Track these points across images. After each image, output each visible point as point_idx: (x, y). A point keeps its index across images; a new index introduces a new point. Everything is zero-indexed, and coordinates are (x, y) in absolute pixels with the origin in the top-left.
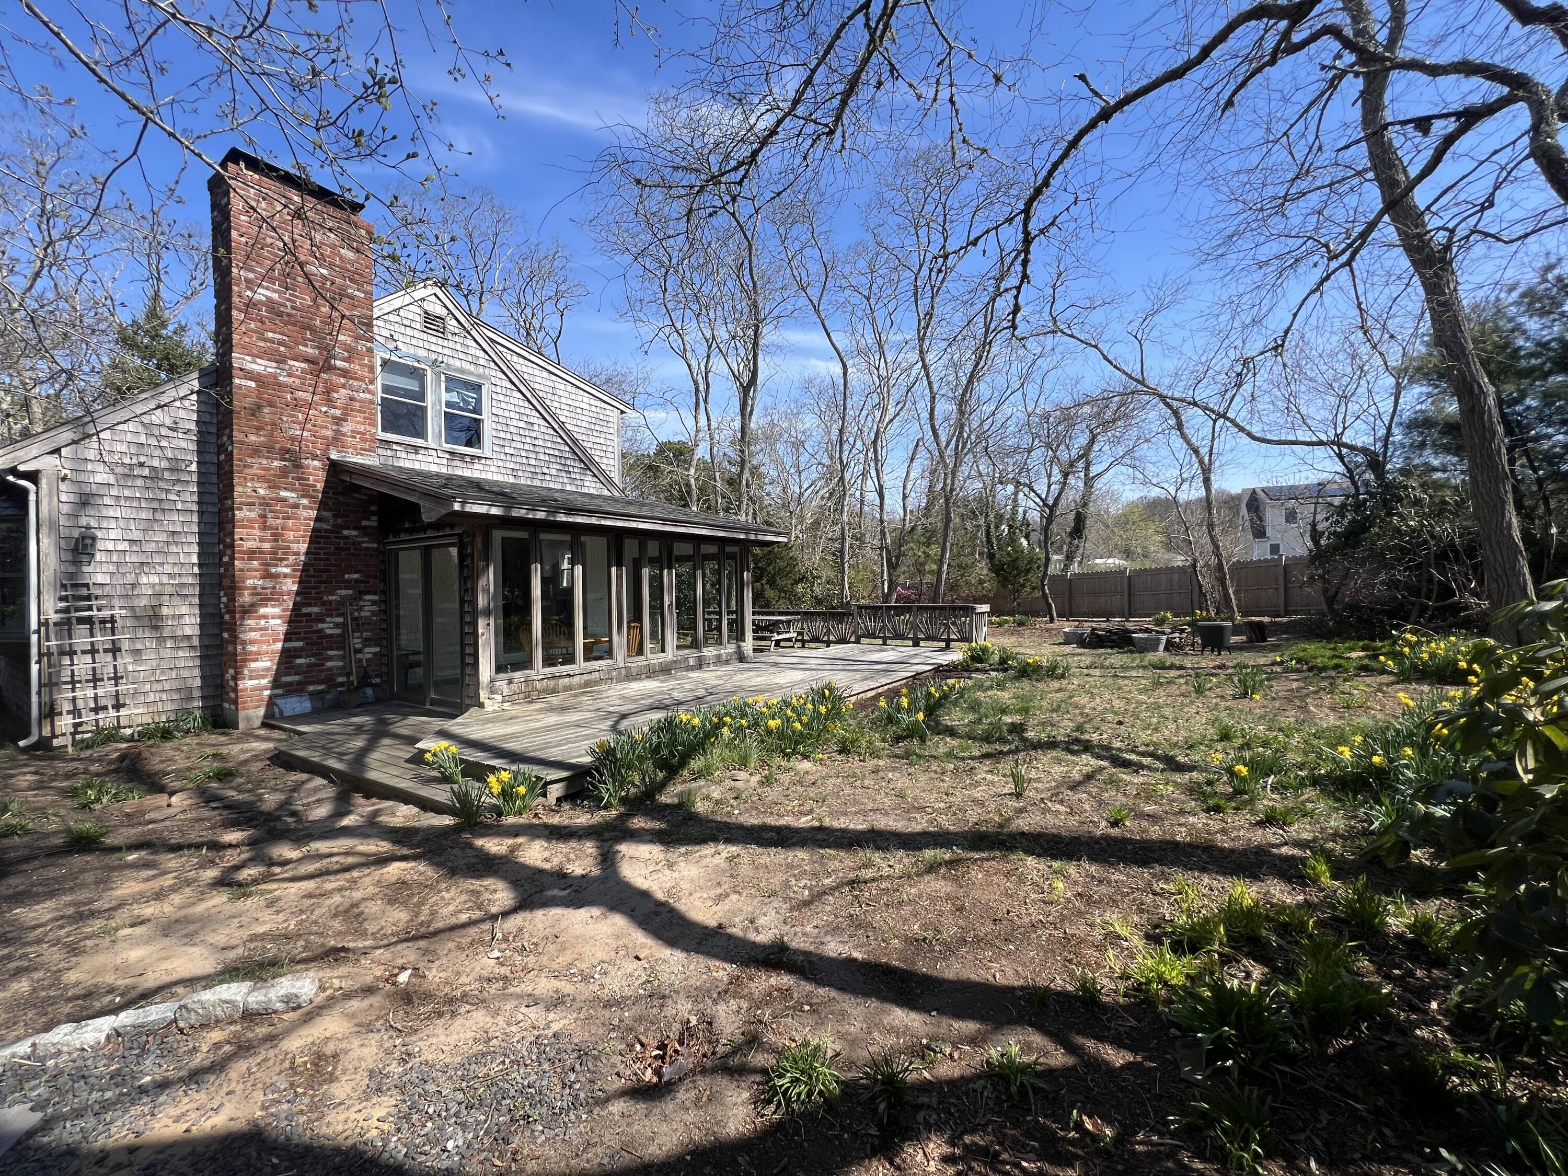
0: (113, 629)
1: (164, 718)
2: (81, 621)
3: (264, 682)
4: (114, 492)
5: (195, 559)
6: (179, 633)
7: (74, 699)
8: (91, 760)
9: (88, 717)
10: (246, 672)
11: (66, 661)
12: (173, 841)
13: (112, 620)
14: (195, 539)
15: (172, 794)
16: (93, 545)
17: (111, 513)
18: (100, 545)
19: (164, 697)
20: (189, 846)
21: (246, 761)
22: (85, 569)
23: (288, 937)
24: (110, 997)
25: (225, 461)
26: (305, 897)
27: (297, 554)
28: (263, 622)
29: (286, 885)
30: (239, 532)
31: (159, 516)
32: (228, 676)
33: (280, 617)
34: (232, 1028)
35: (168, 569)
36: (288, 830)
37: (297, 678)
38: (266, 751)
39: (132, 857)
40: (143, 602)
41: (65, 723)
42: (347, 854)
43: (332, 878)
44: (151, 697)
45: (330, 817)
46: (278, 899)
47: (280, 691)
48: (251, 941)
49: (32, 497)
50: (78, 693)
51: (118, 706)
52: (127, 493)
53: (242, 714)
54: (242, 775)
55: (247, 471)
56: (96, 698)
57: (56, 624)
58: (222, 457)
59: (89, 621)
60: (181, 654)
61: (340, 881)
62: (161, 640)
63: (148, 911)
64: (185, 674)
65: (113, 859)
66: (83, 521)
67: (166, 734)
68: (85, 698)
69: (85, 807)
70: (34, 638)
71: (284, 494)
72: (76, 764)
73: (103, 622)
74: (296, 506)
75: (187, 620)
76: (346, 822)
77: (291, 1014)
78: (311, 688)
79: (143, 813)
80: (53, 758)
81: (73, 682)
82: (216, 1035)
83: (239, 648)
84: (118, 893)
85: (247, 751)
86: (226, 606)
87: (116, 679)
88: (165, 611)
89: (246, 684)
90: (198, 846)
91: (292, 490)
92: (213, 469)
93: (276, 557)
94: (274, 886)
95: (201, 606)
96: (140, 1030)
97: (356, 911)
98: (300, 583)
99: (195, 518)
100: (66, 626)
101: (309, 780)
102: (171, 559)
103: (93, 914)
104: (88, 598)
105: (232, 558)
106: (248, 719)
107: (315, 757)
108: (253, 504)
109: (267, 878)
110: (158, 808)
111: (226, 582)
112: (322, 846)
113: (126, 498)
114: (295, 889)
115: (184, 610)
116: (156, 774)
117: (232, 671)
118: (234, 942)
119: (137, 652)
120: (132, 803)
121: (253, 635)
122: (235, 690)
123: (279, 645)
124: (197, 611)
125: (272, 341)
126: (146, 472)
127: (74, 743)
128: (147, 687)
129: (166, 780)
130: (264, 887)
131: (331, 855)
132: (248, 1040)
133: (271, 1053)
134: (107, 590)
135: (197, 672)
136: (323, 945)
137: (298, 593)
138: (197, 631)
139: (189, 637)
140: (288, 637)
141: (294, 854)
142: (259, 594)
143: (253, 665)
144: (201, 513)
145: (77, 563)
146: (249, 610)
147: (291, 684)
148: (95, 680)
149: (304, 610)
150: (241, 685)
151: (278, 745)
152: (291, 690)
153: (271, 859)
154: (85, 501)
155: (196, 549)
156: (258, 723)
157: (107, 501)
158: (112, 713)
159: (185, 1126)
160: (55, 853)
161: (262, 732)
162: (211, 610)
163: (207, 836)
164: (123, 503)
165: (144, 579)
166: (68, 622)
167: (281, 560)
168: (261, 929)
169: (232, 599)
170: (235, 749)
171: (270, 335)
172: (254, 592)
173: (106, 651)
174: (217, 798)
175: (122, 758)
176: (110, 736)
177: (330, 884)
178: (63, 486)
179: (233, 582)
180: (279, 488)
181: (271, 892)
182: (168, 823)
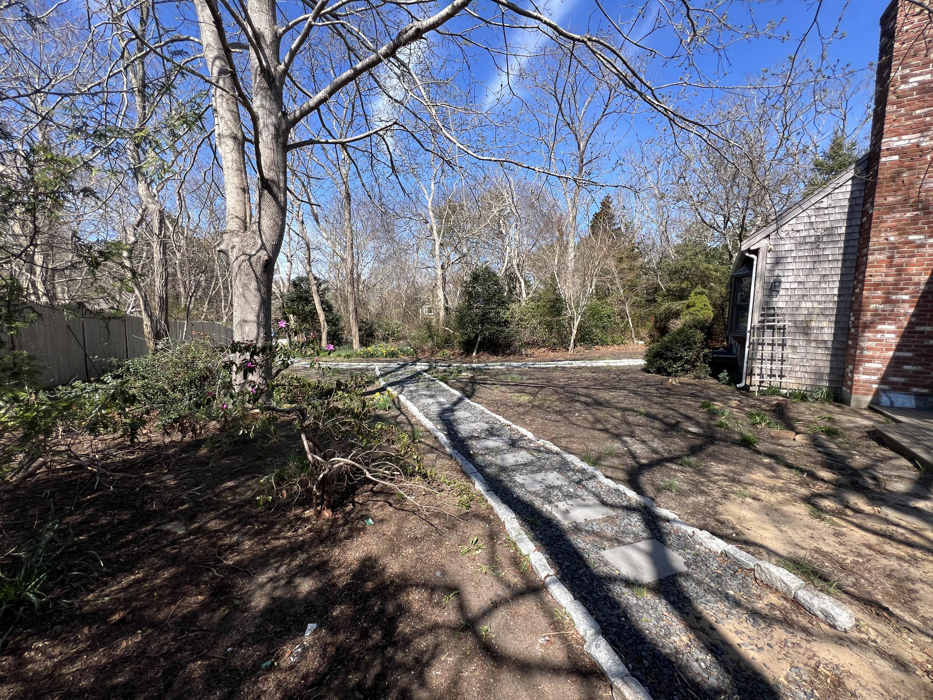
0: (784, 332)
1: (804, 388)
2: (769, 327)
3: (874, 378)
4: (793, 254)
5: (836, 292)
6: (820, 338)
7: (761, 368)
8: (764, 402)
9: (766, 379)
10: (861, 369)
11: (760, 348)
12: (789, 461)
13: (784, 328)
14: (837, 278)
15: (797, 433)
16: (779, 286)
17: (791, 267)
18: (783, 286)
19: (806, 376)
20: (797, 469)
21: (849, 429)
22: (775, 299)
23: (843, 568)
24: (731, 531)
25: (866, 222)
26: (865, 545)
27: (918, 284)
28: (879, 336)
29: (852, 528)
30: (869, 271)
31: (817, 266)
32: (848, 370)
33: (893, 332)
34: (785, 602)
35: (818, 298)
36: (868, 489)
37: (903, 380)
38: (866, 427)
39: (766, 460)
40: (801, 318)
41: (756, 379)
42: (913, 532)
43: (894, 544)
44: (799, 375)
45: (907, 494)
46: (843, 535)
47: (887, 387)
48: (816, 551)
49: (755, 263)
50: (764, 366)
51: (781, 376)
52: (800, 254)
53: (854, 397)
54: (844, 437)
55: (882, 225)
56: (771, 369)
57: (758, 328)
58: (864, 219)
59: (772, 328)
60: (819, 351)
61: (903, 551)
62: (809, 341)
63: (764, 495)
64: (821, 364)
65: (757, 457)
66: (776, 273)
67: (803, 398)
68: (766, 369)
69: (754, 425)
70: (748, 334)
71: (911, 237)
72: (756, 402)
73: (779, 329)
74: (922, 246)
75: (826, 330)
76: (921, 504)
77: (827, 627)
78: (915, 390)
79: (779, 438)
80: (748, 396)
81: (762, 359)
82: (773, 599)
83: (858, 352)
84: (754, 477)
85: (852, 422)
86: (853, 323)
87: (782, 361)
88: (813, 324)
89: (860, 377)
90: (802, 471)
91: (921, 233)
92: (857, 229)
93: (897, 287)
94: (844, 523)
95: (836, 322)
96: (737, 562)
97: (910, 585)
98: (917, 307)
99: (840, 265)
100: (762, 329)
101: (895, 458)
102: (821, 292)
103: (739, 482)
104: (773, 315)
105: (862, 290)
106: (858, 401)
107: (905, 442)
108: (884, 249)
109: (840, 514)
110: (788, 439)
111: (855, 307)
112: (893, 515)
113: (800, 257)
114: (858, 534)
115: (825, 324)
116: (793, 418)
117: (851, 367)
118: (804, 545)
119: (794, 347)
120: (776, 431)
121: (870, 344)
122: (852, 380)
123: (891, 354)
124: (833, 325)
125: (919, 116)
126: (813, 239)
127: (759, 391)
128: (798, 368)
129: (797, 424)
130: (835, 519)
131: (898, 525)
132: (792, 620)
133: (804, 644)
134: (784, 311)
135: (828, 364)
136: (869, 593)
137: (913, 315)
138: (831, 338)
139: (826, 342)
140: (899, 348)
141: (867, 508)
142: (879, 315)
143: (867, 365)
144: (844, 261)
145: (770, 296)
146: (867, 326)
147: (897, 383)
148: (772, 360)
149: (918, 328)
150: (856, 377)
151: (876, 425)
152: (896, 388)
153: (848, 502)
154: (778, 261)
155: (837, 284)
156: (865, 406)
157: (789, 260)
158: (778, 379)
159: (740, 642)
160: (735, 443)
161: (867, 413)
162: (842, 325)
163: (810, 467)
164: (797, 260)
165: (803, 305)
166: (763, 328)
167: (902, 289)
168: (826, 549)
169: (858, 318)
170: (845, 418)
171: (918, 112)
172: (876, 313)
173: (779, 345)
174: (822, 446)
175: (778, 405)
176: (774, 391)
177: (891, 548)
178: (769, 255)
179: (860, 306)
180: (909, 234)
181: (840, 526)
182: (789, 449)
